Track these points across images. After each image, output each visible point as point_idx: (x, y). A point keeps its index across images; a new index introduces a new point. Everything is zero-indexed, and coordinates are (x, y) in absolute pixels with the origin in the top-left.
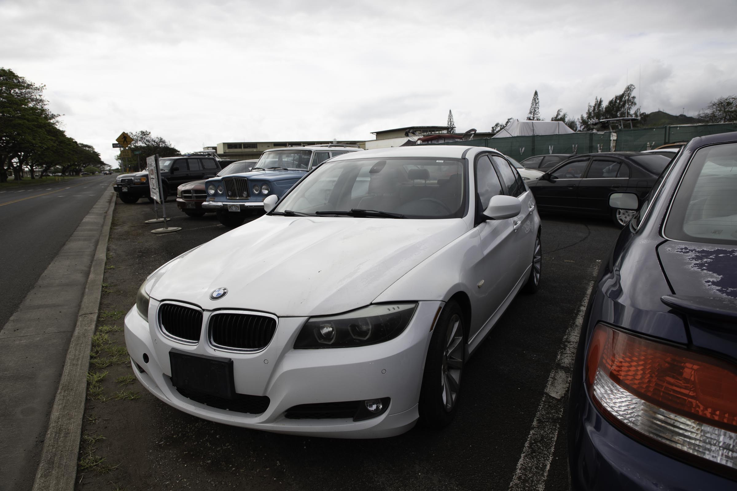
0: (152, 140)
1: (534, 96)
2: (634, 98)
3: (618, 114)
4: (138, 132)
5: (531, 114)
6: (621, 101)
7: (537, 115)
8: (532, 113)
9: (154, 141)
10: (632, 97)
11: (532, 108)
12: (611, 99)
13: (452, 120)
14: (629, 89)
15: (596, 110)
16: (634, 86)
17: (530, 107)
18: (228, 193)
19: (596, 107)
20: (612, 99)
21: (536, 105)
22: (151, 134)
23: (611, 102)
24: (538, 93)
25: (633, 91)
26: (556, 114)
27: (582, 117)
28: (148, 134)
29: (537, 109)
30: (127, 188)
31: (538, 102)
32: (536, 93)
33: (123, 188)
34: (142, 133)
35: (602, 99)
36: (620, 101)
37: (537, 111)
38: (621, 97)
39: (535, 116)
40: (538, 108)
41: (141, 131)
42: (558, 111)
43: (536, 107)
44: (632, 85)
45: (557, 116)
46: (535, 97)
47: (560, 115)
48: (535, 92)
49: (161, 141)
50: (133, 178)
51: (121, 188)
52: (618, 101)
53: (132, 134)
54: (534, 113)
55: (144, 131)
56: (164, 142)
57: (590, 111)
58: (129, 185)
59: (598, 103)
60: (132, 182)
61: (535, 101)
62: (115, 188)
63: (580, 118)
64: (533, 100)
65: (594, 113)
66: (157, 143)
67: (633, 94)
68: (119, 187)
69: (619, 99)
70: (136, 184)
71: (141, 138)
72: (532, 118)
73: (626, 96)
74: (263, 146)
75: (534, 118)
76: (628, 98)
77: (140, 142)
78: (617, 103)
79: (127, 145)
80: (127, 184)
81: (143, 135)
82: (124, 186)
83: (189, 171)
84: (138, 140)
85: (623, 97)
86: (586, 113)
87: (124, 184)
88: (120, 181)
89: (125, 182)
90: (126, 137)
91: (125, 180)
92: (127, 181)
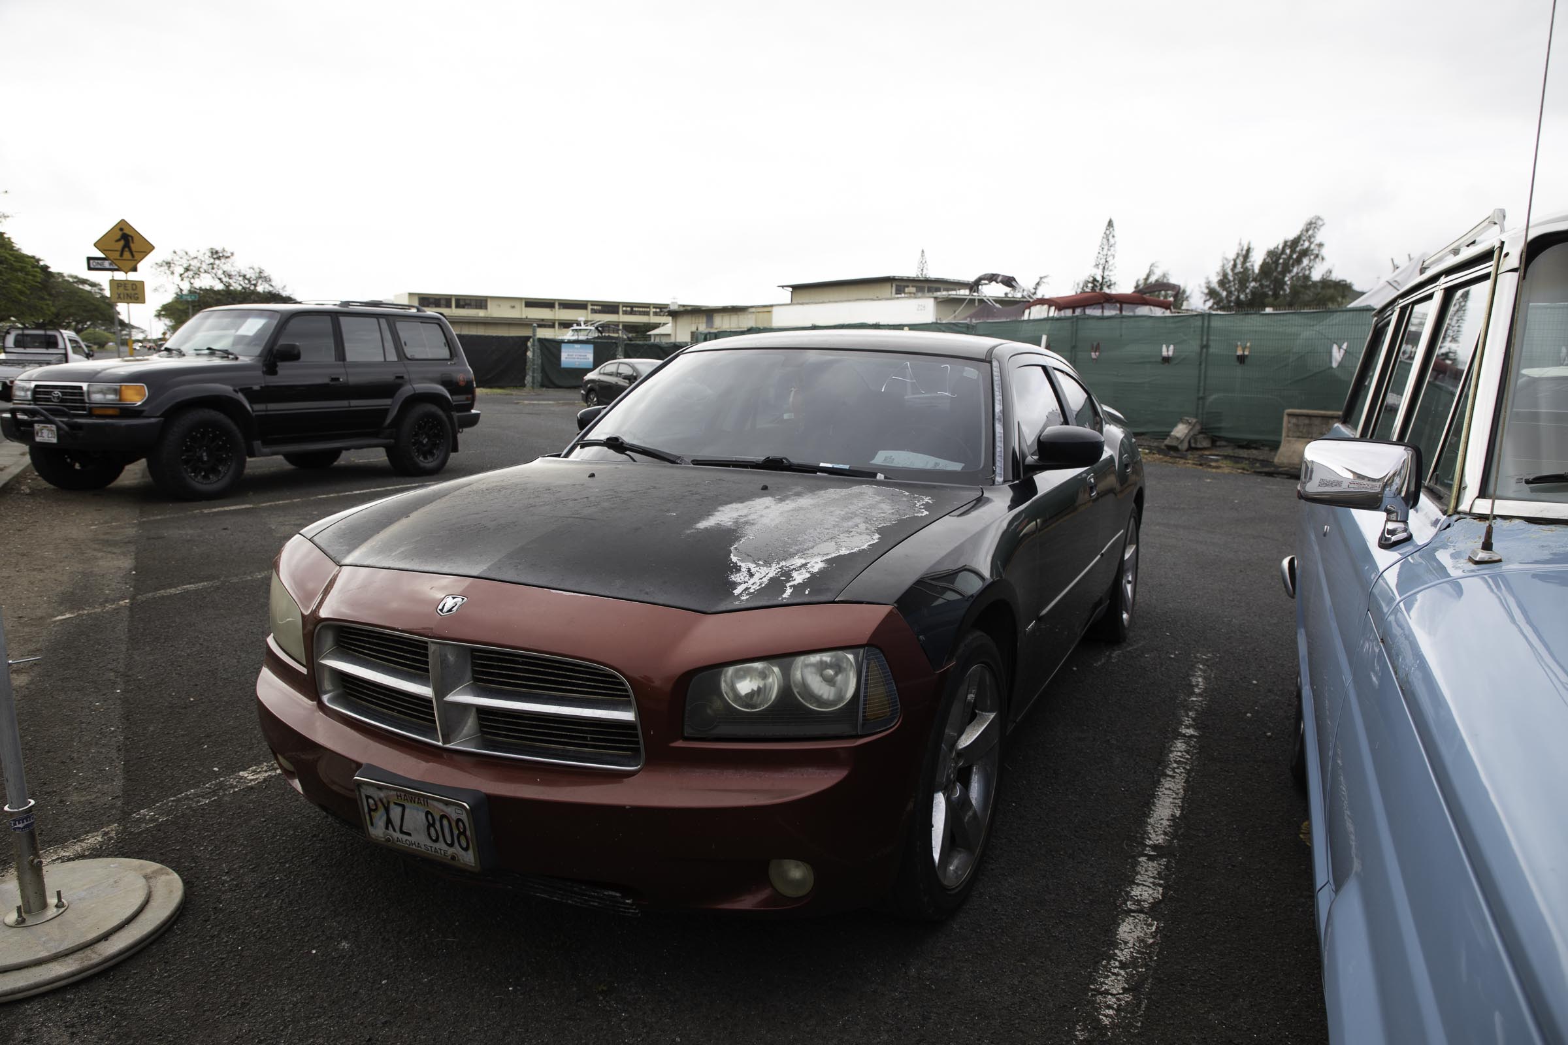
0: (239, 272)
1: (1107, 229)
2: (1320, 245)
3: (1287, 279)
4: (202, 252)
5: (1098, 268)
6: (1293, 251)
7: (1111, 271)
8: (1101, 267)
9: (244, 276)
10: (1316, 245)
11: (1101, 256)
12: (1272, 247)
14: (1311, 226)
15: (1239, 268)
16: (1322, 220)
17: (1096, 254)
19: (1239, 262)
20: (1275, 245)
21: (1108, 250)
22: (234, 257)
23: (1271, 254)
24: (1115, 225)
25: (1319, 230)
26: (1147, 271)
27: (1208, 283)
28: (227, 257)
29: (1111, 258)
30: (54, 427)
31: (1113, 242)
32: (1110, 224)
33: (37, 426)
34: (212, 252)
35: (1252, 246)
36: (1291, 252)
37: (1110, 263)
38: (1296, 242)
39: (1105, 273)
40: (1114, 256)
41: (209, 247)
42: (1150, 267)
43: (1109, 253)
44: (1319, 218)
45: (1148, 276)
46: (1108, 232)
47: (1154, 274)
48: (1108, 220)
49: (261, 276)
50: (85, 386)
51: (31, 424)
52: (1288, 252)
53: (187, 253)
54: (1104, 268)
55: (219, 249)
56: (267, 280)
57: (1226, 270)
58: (64, 414)
59: (1244, 252)
60: (83, 401)
61: (1108, 240)
63: (1204, 285)
64: (1103, 238)
65: (1235, 274)
66: (250, 281)
67: (1318, 239)
68: (23, 422)
69: (1290, 247)
70: (98, 412)
71: (211, 266)
72: (1099, 278)
73: (1304, 241)
74: (499, 306)
75: (1103, 278)
76: (1309, 247)
77: (206, 275)
78: (1286, 254)
79: (134, 263)
80: (58, 410)
81: (214, 259)
82: (42, 418)
83: (344, 365)
84: (202, 270)
85: (1299, 242)
86: (1215, 274)
87: (46, 410)
88: (29, 393)
89: (48, 400)
90: (130, 238)
91: (49, 393)
92: (59, 397)
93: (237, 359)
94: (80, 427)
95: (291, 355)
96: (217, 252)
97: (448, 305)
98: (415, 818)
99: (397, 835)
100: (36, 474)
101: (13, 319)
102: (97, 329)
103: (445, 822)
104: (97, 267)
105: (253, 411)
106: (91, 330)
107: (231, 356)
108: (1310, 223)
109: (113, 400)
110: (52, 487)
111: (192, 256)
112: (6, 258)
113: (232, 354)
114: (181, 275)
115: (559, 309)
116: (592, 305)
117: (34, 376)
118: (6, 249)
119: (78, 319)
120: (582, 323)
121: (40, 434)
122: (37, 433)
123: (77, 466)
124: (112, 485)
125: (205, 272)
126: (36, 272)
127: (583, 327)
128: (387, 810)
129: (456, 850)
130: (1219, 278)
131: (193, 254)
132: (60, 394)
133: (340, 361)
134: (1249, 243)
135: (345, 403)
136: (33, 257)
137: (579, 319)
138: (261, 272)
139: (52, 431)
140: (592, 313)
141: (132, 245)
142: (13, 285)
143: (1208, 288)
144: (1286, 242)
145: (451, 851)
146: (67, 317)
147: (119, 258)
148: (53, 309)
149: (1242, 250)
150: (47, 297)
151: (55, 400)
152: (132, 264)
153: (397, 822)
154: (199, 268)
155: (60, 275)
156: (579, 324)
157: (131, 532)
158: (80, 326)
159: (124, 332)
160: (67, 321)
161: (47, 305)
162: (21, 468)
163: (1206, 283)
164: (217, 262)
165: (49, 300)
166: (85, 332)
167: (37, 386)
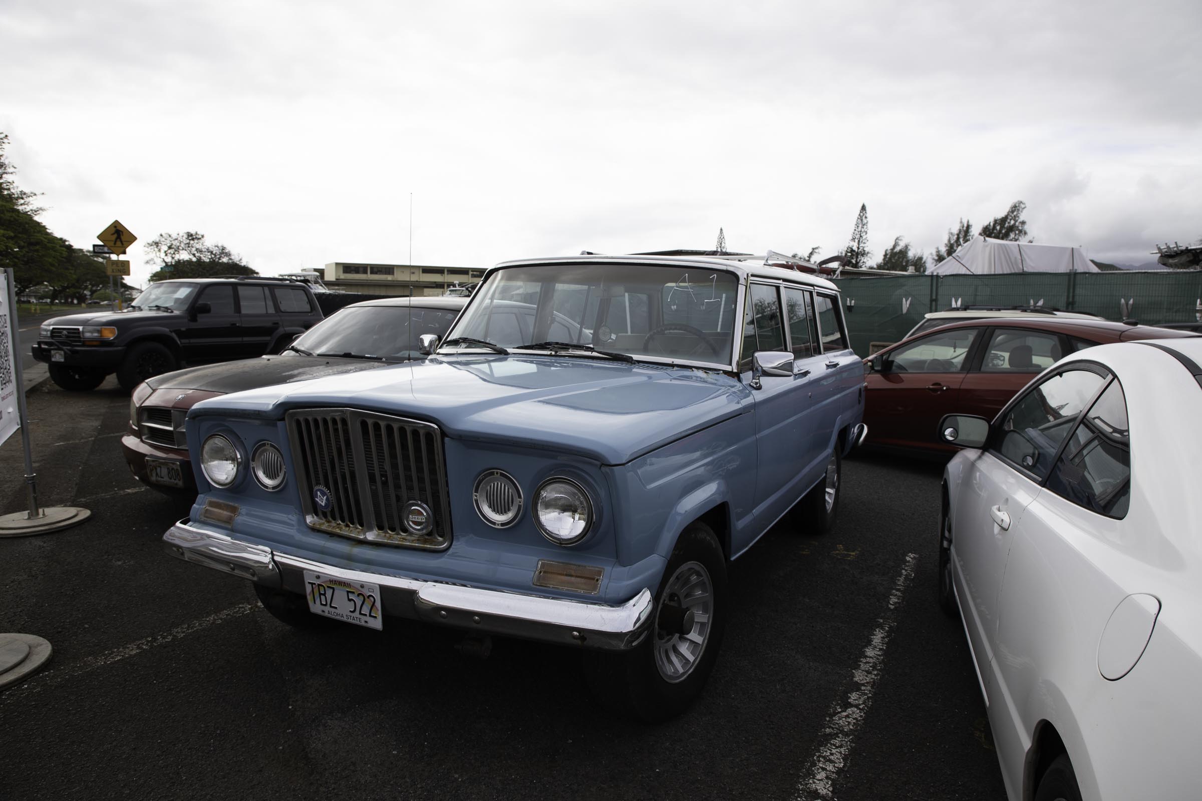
0: (207, 249)
1: (861, 212)
2: (1023, 223)
4: (181, 234)
5: (855, 241)
6: (1002, 227)
7: (864, 243)
8: (857, 241)
9: (212, 252)
10: (1020, 222)
11: (856, 232)
12: (986, 223)
13: (723, 245)
14: (1016, 209)
16: (1023, 204)
17: (853, 231)
18: (312, 497)
19: (961, 236)
20: (988, 223)
21: (862, 227)
22: (205, 238)
23: (986, 229)
24: (867, 209)
25: (1022, 212)
26: (893, 243)
28: (199, 239)
29: (864, 234)
30: (62, 353)
31: (866, 222)
32: (863, 208)
33: (53, 352)
34: (188, 235)
35: (970, 223)
36: (1000, 228)
37: (864, 237)
38: (1004, 220)
39: (860, 246)
40: (866, 233)
41: (186, 231)
42: (896, 240)
43: (863, 230)
44: (1021, 202)
45: (894, 247)
46: (862, 214)
47: (899, 245)
48: (861, 205)
49: (223, 252)
50: (81, 328)
51: (49, 351)
52: (998, 228)
53: (170, 236)
54: (859, 241)
55: (193, 232)
56: (228, 255)
57: (952, 242)
58: (69, 345)
59: (965, 228)
60: (79, 337)
61: (862, 220)
62: (33, 349)
63: (934, 253)
64: (858, 218)
66: (215, 255)
67: (1022, 217)
68: (45, 350)
69: (1000, 224)
70: (88, 343)
71: (187, 245)
72: (855, 248)
73: (1011, 220)
74: (403, 272)
75: (858, 248)
76: (1015, 224)
77: (184, 251)
78: (997, 230)
79: (123, 249)
80: (66, 343)
81: (190, 240)
82: (56, 347)
83: (240, 316)
84: (181, 248)
85: (1006, 221)
86: (945, 245)
87: (58, 342)
88: (49, 333)
89: (60, 337)
90: (121, 233)
91: (60, 333)
92: (66, 335)
93: (172, 312)
94: (77, 352)
95: (206, 309)
96: (192, 235)
97: (365, 272)
98: (164, 471)
99: (159, 479)
100: (53, 382)
101: (46, 283)
102: (107, 291)
103: (173, 471)
104: (99, 251)
105: (181, 343)
106: (102, 291)
107: (170, 311)
108: (1015, 206)
109: (97, 336)
110: (62, 389)
111: (174, 238)
112: (42, 241)
113: (170, 309)
114: (165, 252)
115: (448, 274)
116: (472, 271)
117: (52, 323)
118: (42, 234)
119: (93, 283)
120: (457, 285)
121: (54, 356)
122: (53, 356)
123: (77, 377)
124: (98, 388)
125: (183, 249)
126: (63, 250)
127: (458, 288)
128: (156, 469)
129: (177, 481)
130: (947, 248)
131: (174, 236)
132: (66, 333)
133: (237, 313)
134: (968, 222)
135: (240, 339)
136: (61, 239)
137: (455, 282)
138: (223, 249)
139: (61, 354)
140: (472, 277)
141: (122, 237)
142: (47, 259)
143: (938, 255)
144: (996, 221)
145: (176, 482)
146: (86, 281)
147: (113, 246)
148: (74, 276)
149: (963, 227)
150: (70, 268)
151: (64, 337)
152: (122, 249)
153: (159, 474)
154: (178, 247)
155: (81, 250)
156: (454, 286)
157: (103, 411)
158: (94, 288)
159: (127, 293)
160: (85, 284)
161: (70, 273)
162: (44, 379)
163: (937, 252)
164: (192, 242)
165: (72, 270)
166: (98, 293)
167: (53, 329)
